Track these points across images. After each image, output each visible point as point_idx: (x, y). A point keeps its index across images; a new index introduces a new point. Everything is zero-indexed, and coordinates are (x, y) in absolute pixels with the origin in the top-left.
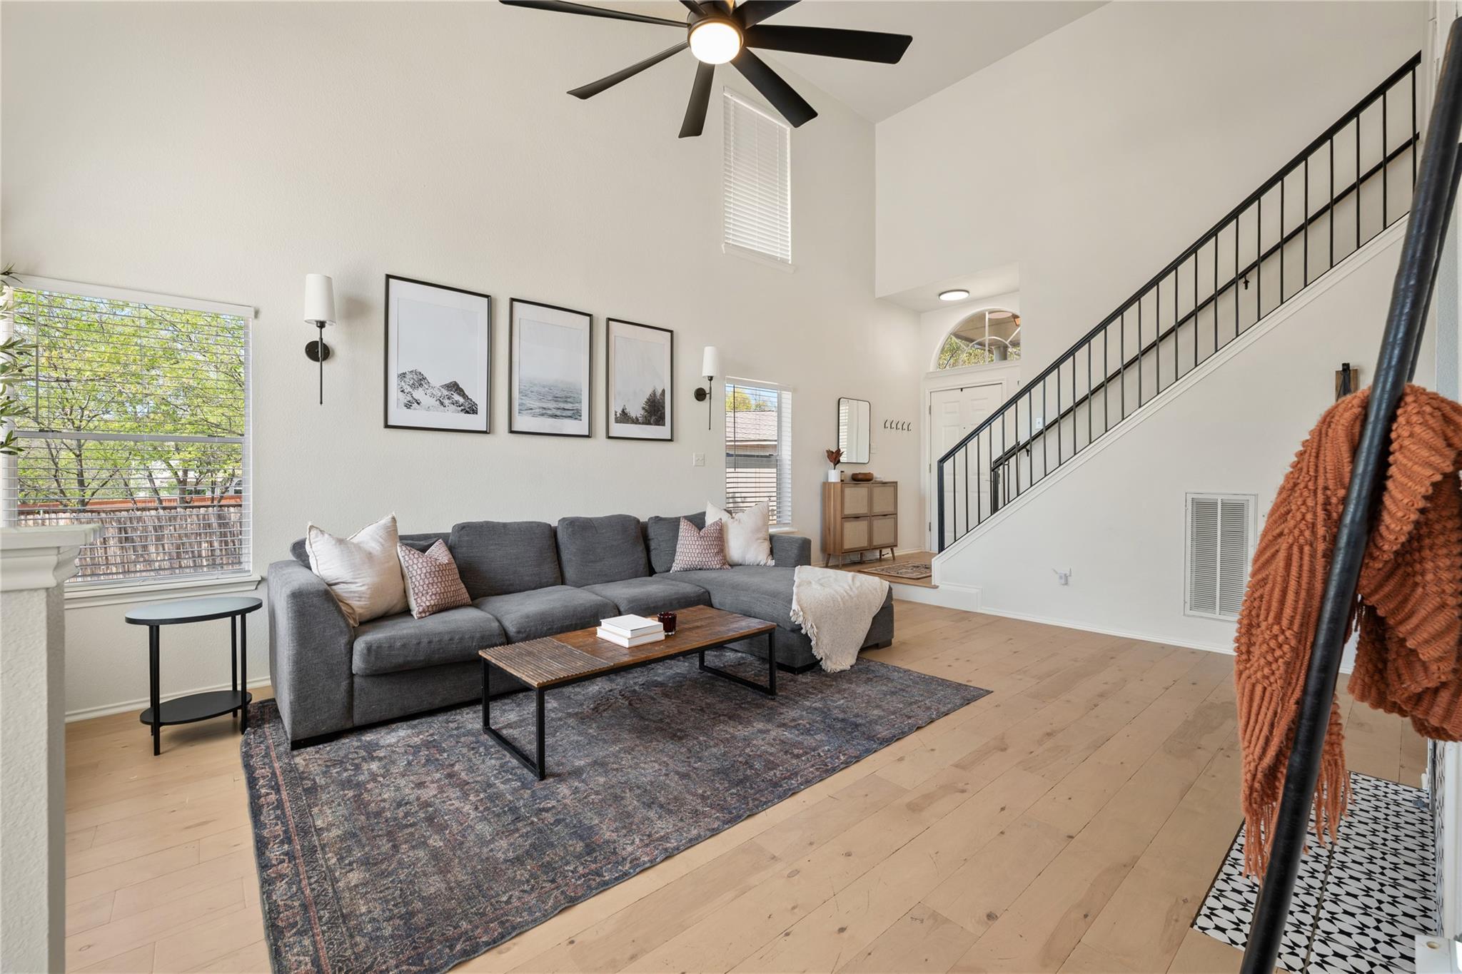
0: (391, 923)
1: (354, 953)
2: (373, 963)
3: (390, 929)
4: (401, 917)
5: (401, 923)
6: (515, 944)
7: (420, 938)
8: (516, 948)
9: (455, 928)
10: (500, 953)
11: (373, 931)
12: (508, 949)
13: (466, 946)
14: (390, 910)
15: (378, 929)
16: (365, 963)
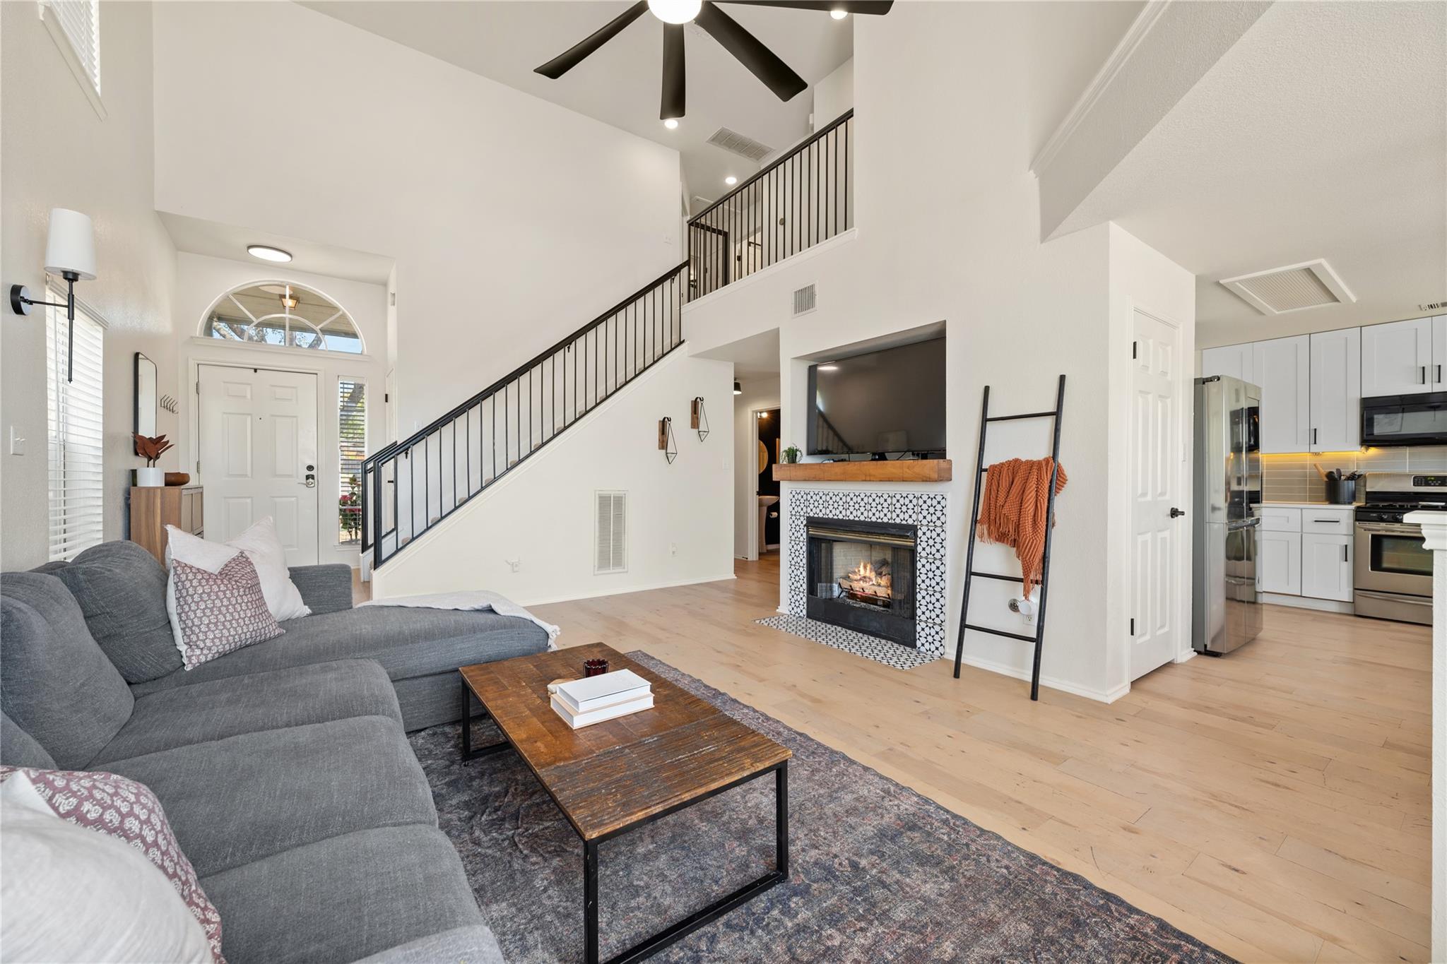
0: (1083, 944)
1: (1133, 959)
2: (1129, 939)
3: (1089, 941)
4: (1072, 939)
5: (1077, 936)
6: (1045, 857)
7: (1083, 914)
8: (1049, 855)
9: (1056, 894)
10: (1059, 863)
11: (1101, 954)
12: (1053, 860)
13: (1070, 882)
14: (1069, 951)
15: (1096, 951)
16: (1134, 945)
